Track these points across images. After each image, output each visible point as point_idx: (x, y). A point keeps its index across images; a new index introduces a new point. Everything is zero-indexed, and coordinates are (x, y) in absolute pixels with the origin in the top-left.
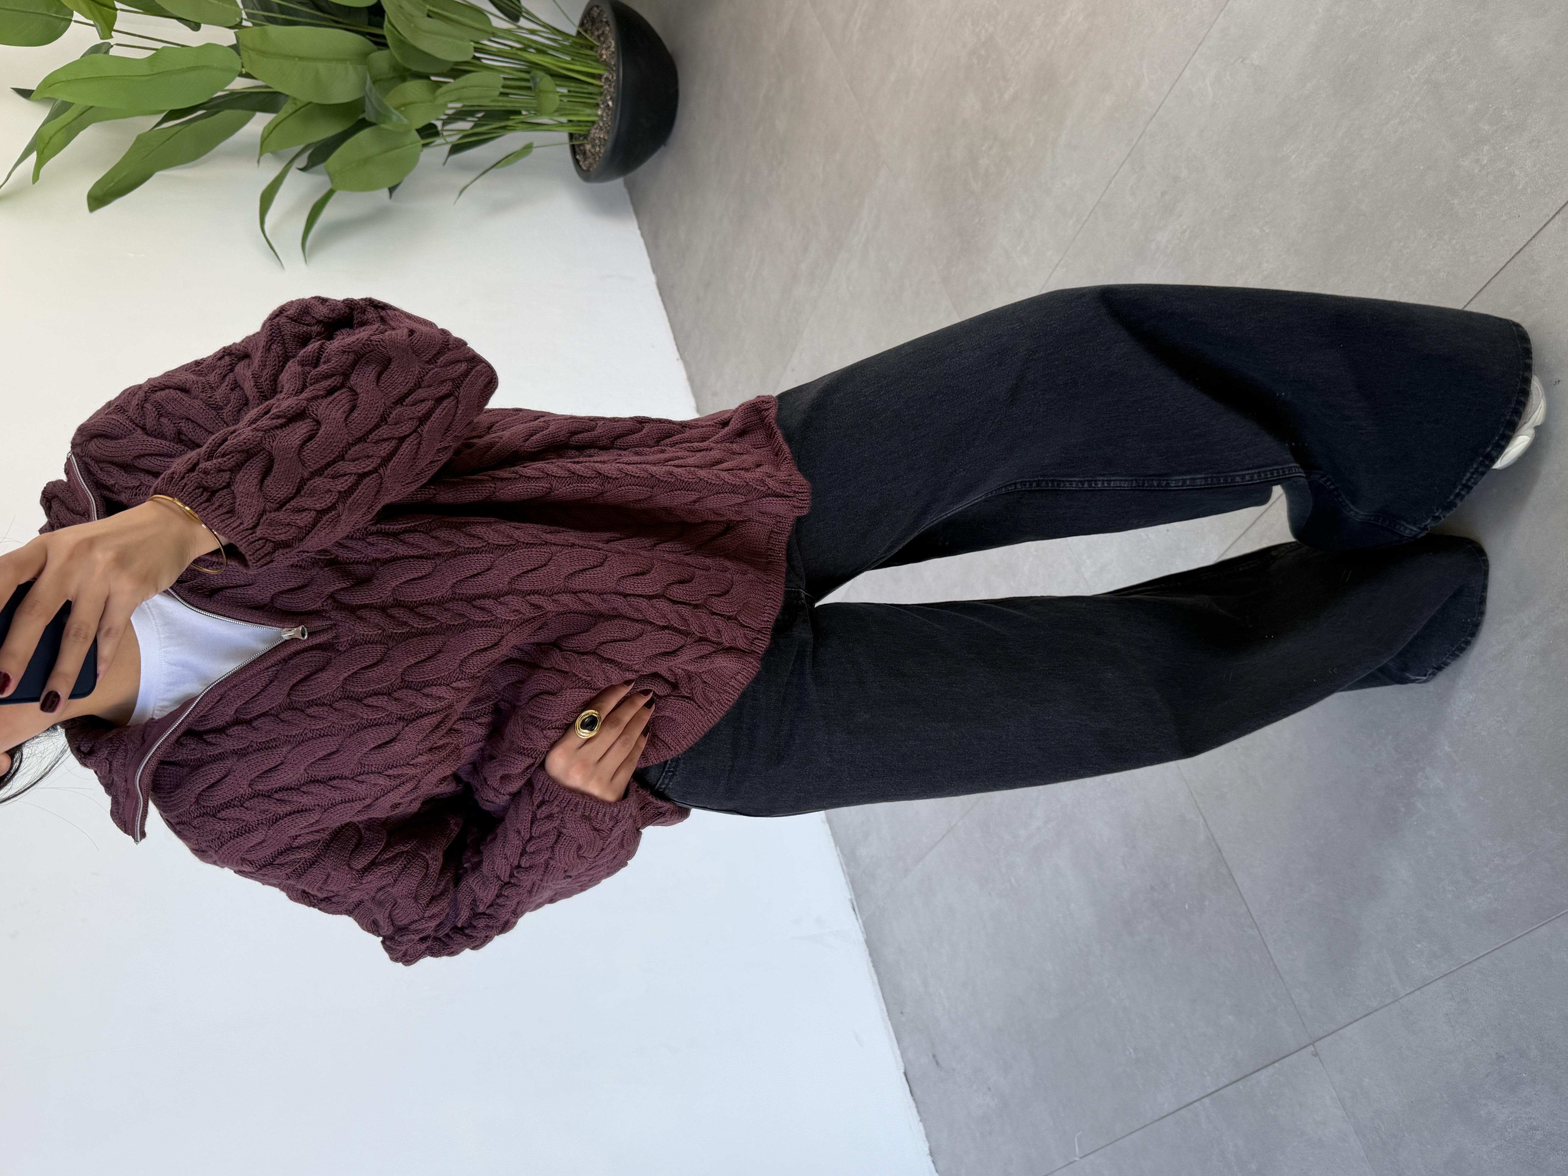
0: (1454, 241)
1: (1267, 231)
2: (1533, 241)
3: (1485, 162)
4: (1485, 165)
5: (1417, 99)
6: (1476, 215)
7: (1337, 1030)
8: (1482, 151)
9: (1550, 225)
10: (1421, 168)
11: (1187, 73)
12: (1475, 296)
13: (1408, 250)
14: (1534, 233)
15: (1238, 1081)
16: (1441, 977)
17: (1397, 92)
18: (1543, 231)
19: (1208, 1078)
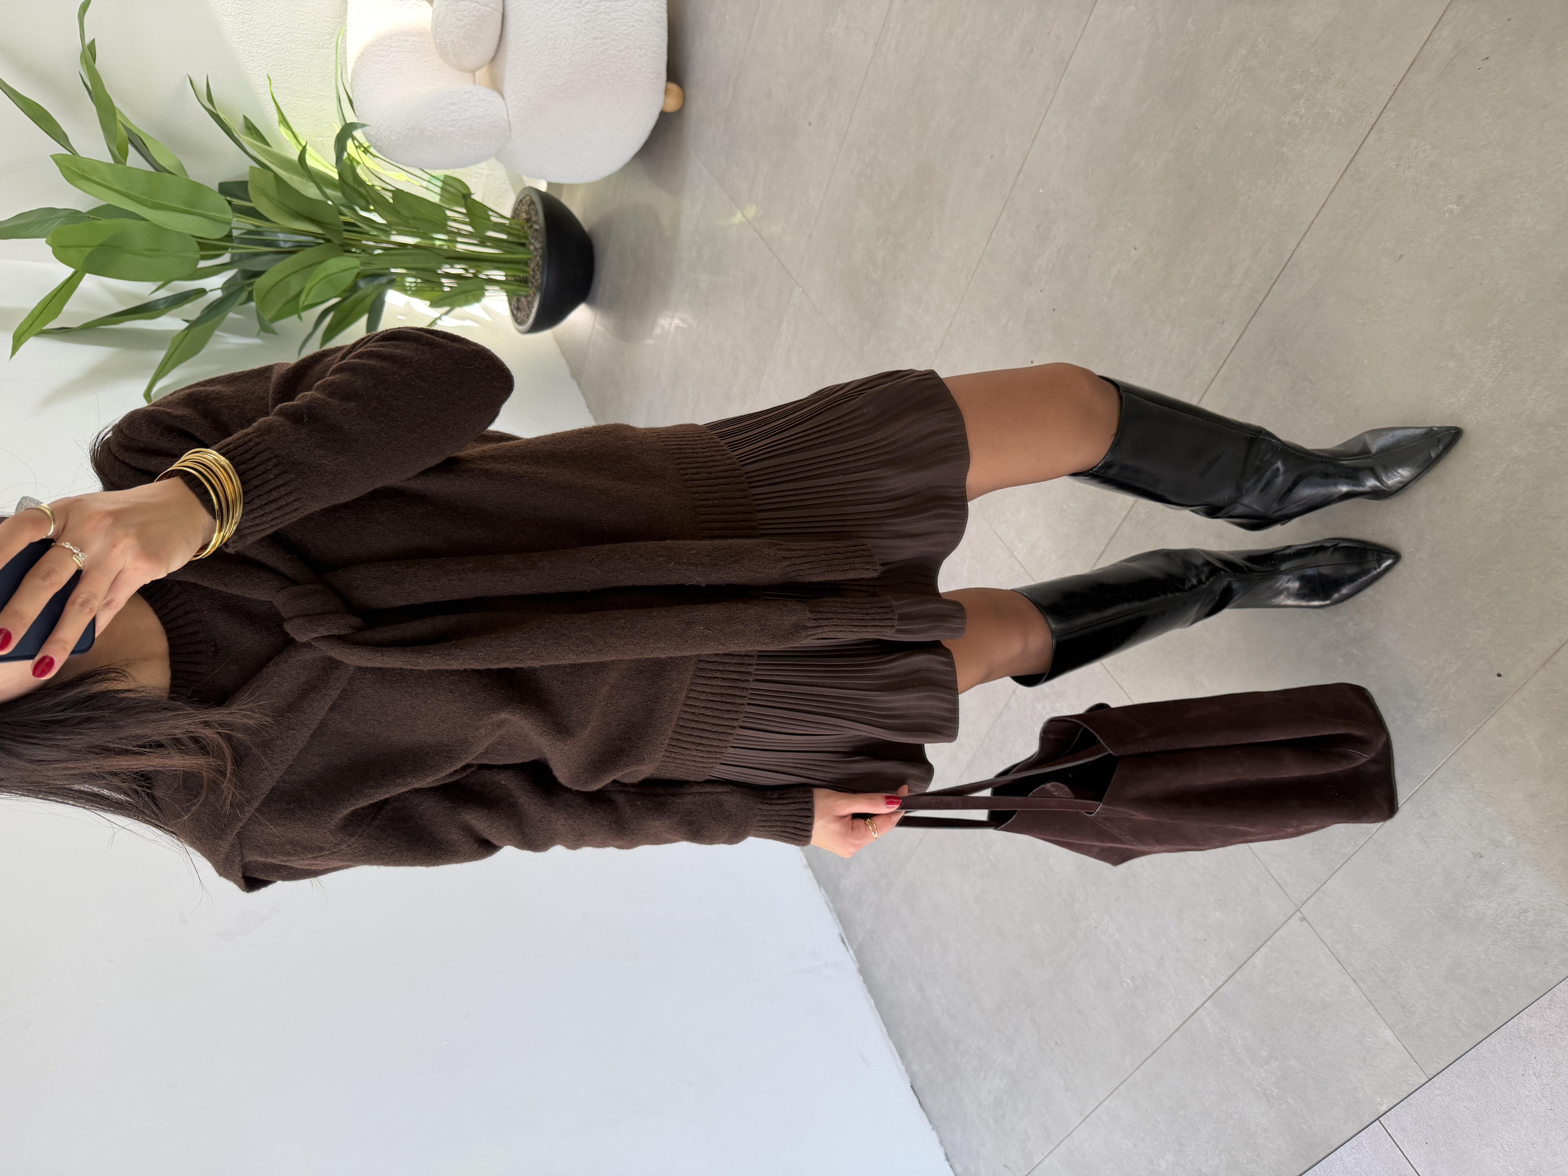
0: (1290, 180)
1: (1130, 225)
2: (1356, 157)
4: (1303, 114)
5: (1237, 85)
6: (1304, 154)
9: (1367, 141)
10: (1251, 134)
12: (1317, 215)
14: (1356, 151)
15: (1234, 973)
17: (1220, 86)
18: (1362, 148)
19: (1206, 981)
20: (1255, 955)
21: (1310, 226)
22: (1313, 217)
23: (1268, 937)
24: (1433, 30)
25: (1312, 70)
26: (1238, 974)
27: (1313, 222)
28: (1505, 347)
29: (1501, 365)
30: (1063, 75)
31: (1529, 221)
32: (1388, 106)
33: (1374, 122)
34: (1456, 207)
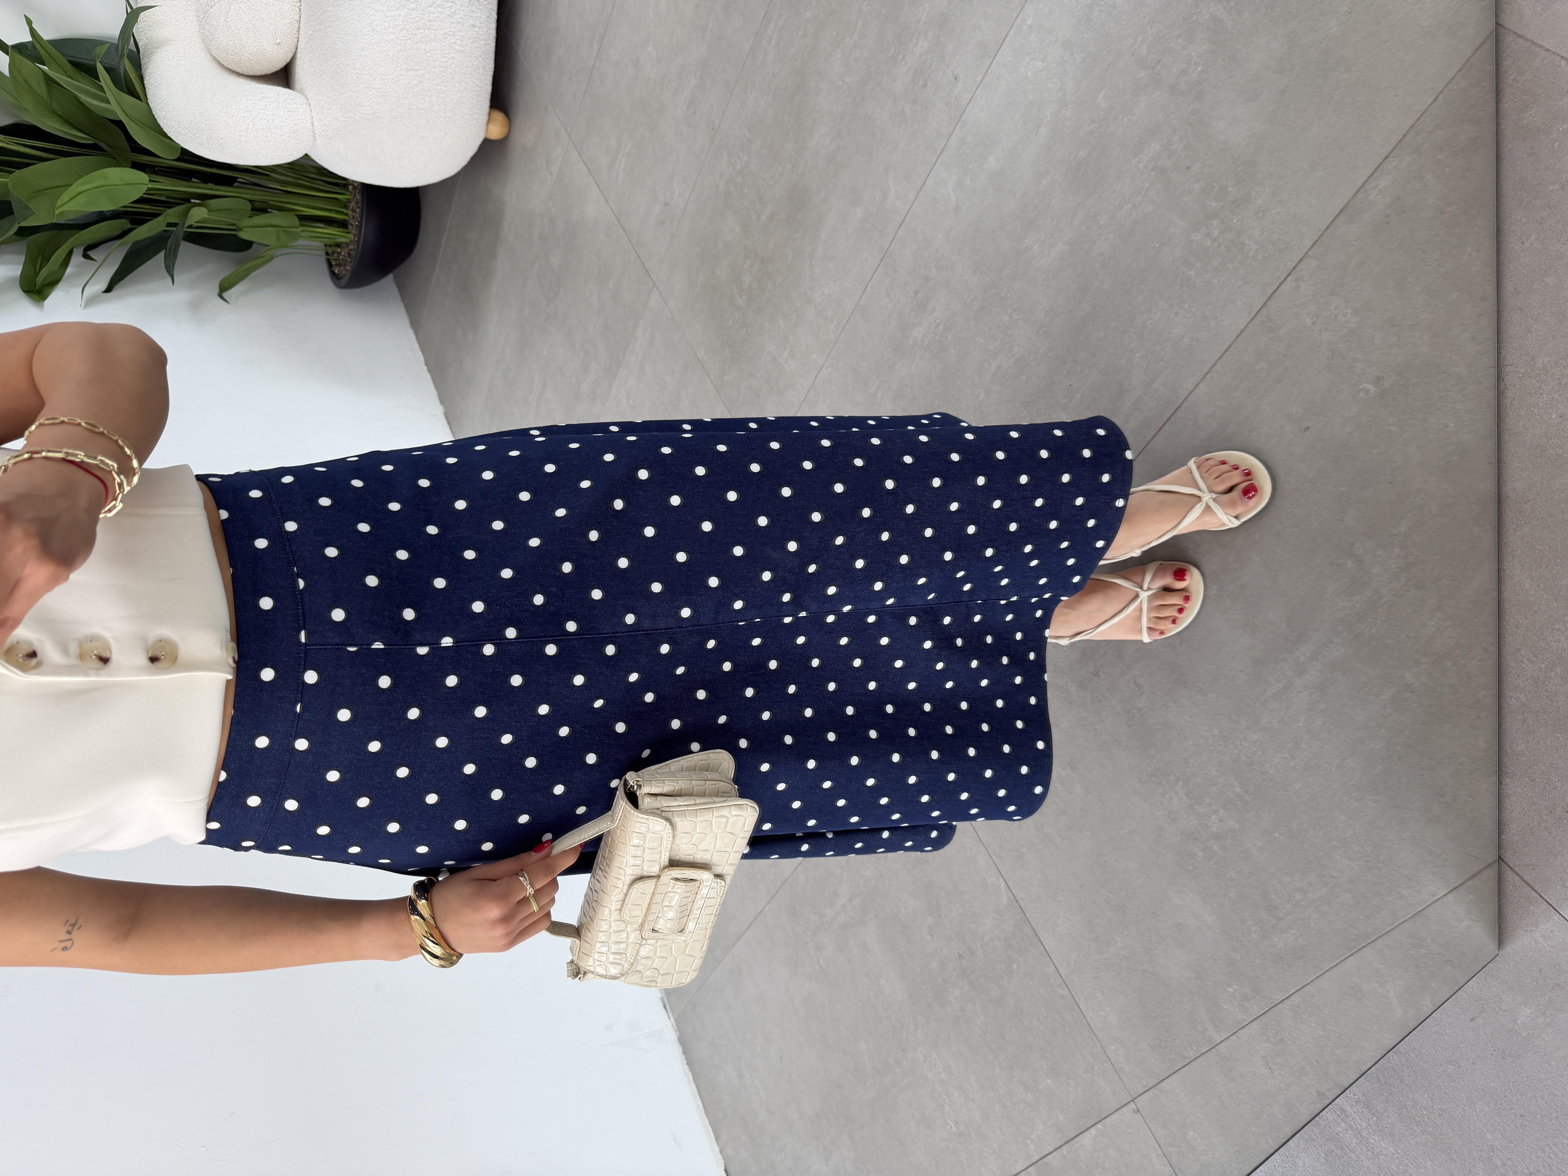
0: (1194, 309)
1: (1016, 317)
2: (1269, 302)
3: (1216, 235)
4: (1216, 238)
5: (1147, 185)
6: (1213, 283)
7: (1157, 1085)
8: (1212, 224)
9: (1283, 286)
10: (1157, 245)
11: (930, 181)
12: (1220, 358)
13: (1152, 322)
14: (1269, 294)
15: (1061, 1146)
16: (1254, 1019)
17: (1127, 181)
18: (1277, 292)
19: (1032, 1146)
20: (1084, 1133)
21: (1211, 368)
22: (1216, 359)
23: (1099, 1120)
24: (1370, 177)
25: (1230, 189)
26: (1064, 1148)
27: (1215, 365)
28: (1409, 560)
29: (1403, 579)
30: (957, 123)
31: (1452, 425)
32: (1311, 253)
33: (1292, 267)
34: (1373, 388)
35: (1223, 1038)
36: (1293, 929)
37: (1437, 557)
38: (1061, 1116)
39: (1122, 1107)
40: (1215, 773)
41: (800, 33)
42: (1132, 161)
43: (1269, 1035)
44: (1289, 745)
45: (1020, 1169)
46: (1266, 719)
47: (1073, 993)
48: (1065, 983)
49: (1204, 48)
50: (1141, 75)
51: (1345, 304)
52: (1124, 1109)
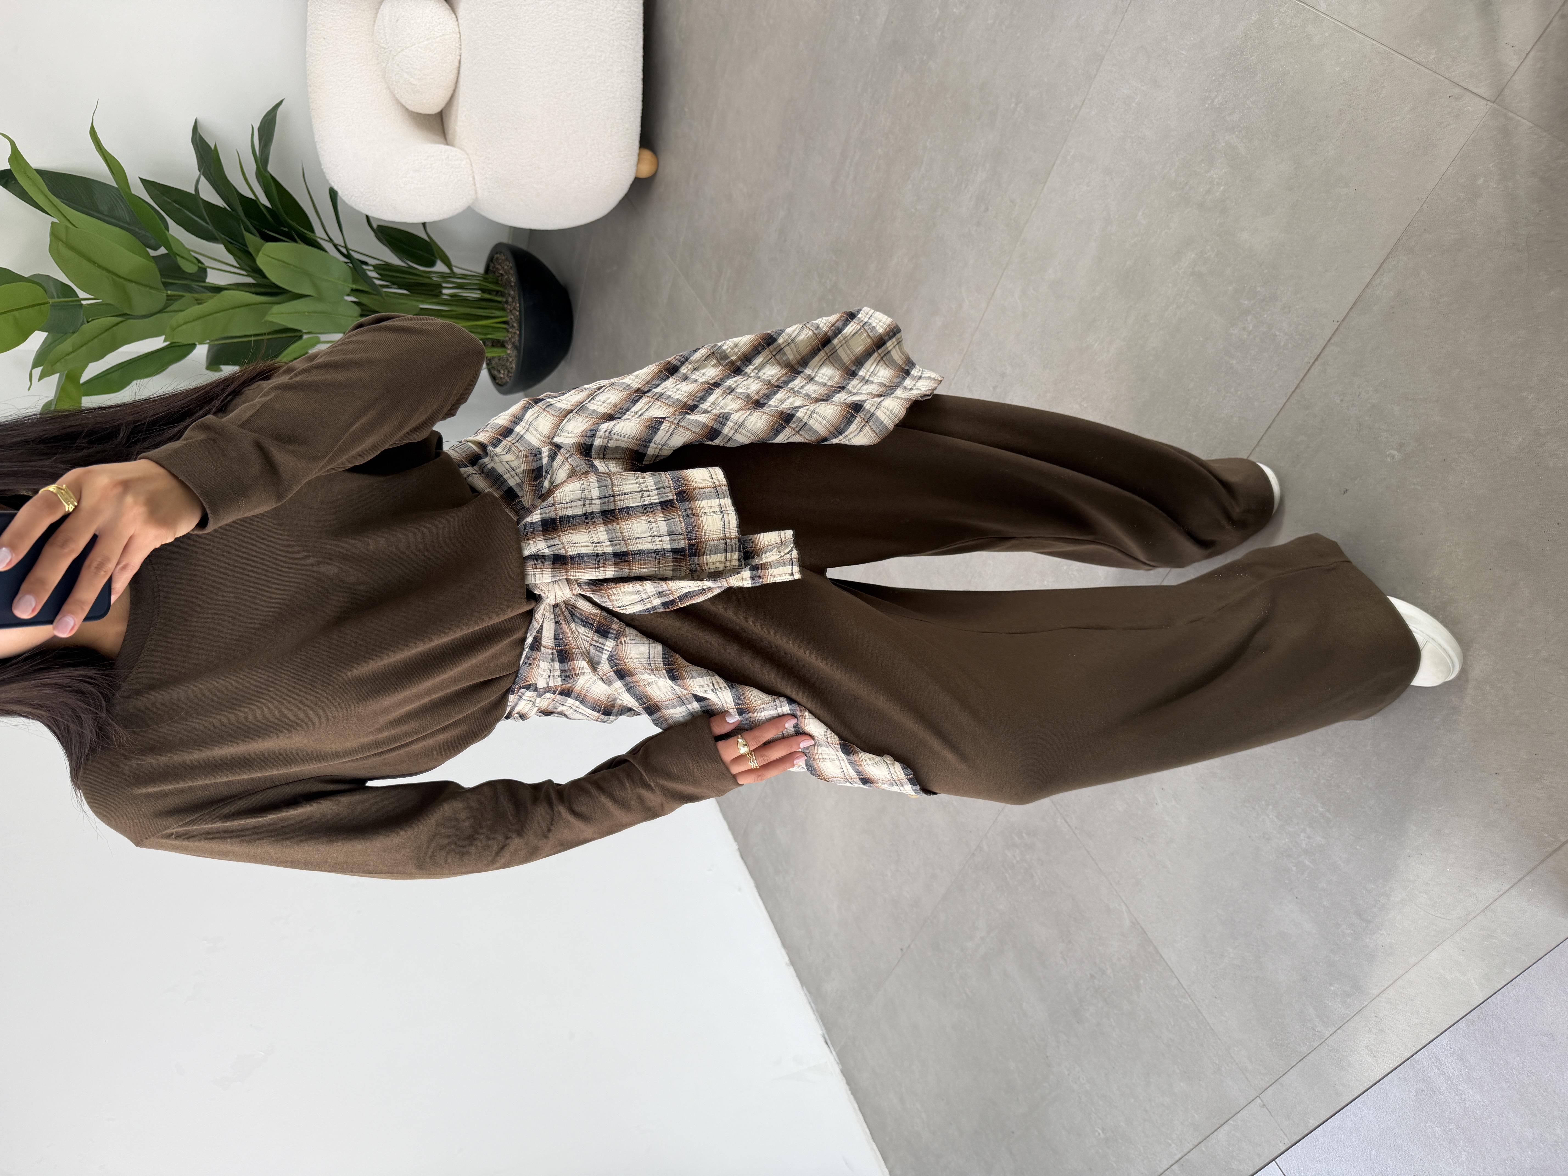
2: (1302, 383)
4: (1251, 331)
5: (1187, 288)
6: (1252, 370)
7: (1278, 1079)
8: (1247, 320)
9: (1312, 370)
10: (1201, 339)
11: (1000, 291)
13: (1204, 405)
14: (1301, 377)
15: (1200, 1143)
16: (1357, 1013)
17: (1170, 285)
18: (1308, 375)
19: (1173, 1145)
20: (1219, 1130)
23: (1230, 1117)
24: (1375, 274)
25: (1259, 289)
26: (1202, 1145)
31: (1466, 482)
33: (1318, 353)
34: (1398, 454)
35: (1331, 1033)
36: (1381, 930)
37: (1468, 596)
38: (1196, 1116)
39: (1250, 1103)
40: (1299, 796)
41: (874, 168)
42: (1172, 268)
43: (1370, 1026)
44: (1361, 767)
45: (1165, 1168)
46: (1338, 746)
47: (1195, 1001)
48: (1187, 993)
49: (1223, 171)
50: (1173, 195)
51: (1366, 383)
52: (1252, 1105)
